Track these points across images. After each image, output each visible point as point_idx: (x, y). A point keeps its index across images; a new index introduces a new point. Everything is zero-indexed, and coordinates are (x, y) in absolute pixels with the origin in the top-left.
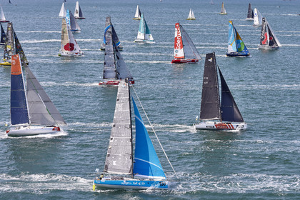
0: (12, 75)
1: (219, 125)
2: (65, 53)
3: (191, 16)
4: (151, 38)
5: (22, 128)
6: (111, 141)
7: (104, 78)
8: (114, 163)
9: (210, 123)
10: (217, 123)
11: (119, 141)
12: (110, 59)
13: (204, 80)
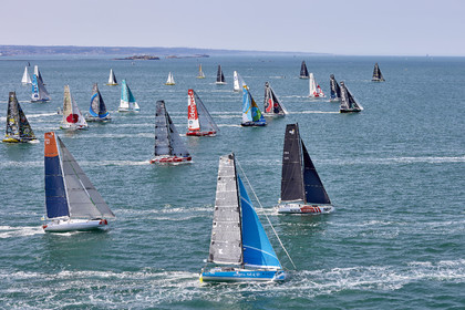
0: (46, 158)
1: (305, 208)
2: (68, 125)
3: (170, 80)
4: (137, 107)
5: (62, 222)
6: (214, 226)
7: (156, 154)
8: (220, 251)
9: (294, 206)
10: (303, 206)
11: (224, 225)
12: (163, 132)
13: (285, 155)
